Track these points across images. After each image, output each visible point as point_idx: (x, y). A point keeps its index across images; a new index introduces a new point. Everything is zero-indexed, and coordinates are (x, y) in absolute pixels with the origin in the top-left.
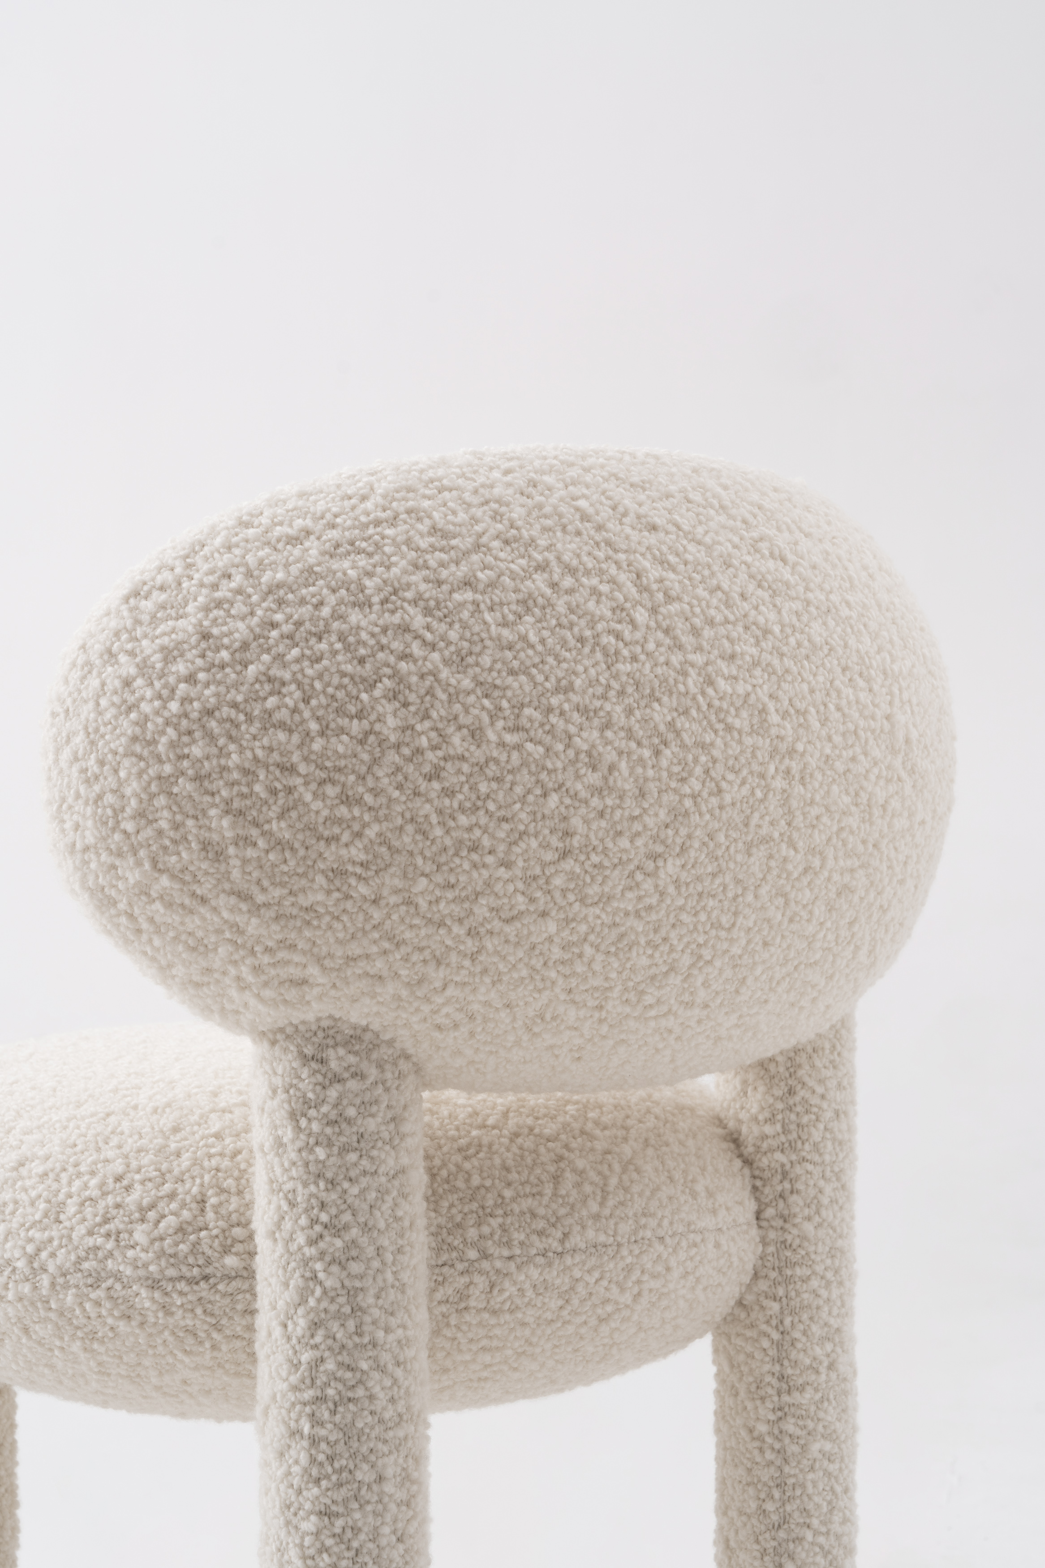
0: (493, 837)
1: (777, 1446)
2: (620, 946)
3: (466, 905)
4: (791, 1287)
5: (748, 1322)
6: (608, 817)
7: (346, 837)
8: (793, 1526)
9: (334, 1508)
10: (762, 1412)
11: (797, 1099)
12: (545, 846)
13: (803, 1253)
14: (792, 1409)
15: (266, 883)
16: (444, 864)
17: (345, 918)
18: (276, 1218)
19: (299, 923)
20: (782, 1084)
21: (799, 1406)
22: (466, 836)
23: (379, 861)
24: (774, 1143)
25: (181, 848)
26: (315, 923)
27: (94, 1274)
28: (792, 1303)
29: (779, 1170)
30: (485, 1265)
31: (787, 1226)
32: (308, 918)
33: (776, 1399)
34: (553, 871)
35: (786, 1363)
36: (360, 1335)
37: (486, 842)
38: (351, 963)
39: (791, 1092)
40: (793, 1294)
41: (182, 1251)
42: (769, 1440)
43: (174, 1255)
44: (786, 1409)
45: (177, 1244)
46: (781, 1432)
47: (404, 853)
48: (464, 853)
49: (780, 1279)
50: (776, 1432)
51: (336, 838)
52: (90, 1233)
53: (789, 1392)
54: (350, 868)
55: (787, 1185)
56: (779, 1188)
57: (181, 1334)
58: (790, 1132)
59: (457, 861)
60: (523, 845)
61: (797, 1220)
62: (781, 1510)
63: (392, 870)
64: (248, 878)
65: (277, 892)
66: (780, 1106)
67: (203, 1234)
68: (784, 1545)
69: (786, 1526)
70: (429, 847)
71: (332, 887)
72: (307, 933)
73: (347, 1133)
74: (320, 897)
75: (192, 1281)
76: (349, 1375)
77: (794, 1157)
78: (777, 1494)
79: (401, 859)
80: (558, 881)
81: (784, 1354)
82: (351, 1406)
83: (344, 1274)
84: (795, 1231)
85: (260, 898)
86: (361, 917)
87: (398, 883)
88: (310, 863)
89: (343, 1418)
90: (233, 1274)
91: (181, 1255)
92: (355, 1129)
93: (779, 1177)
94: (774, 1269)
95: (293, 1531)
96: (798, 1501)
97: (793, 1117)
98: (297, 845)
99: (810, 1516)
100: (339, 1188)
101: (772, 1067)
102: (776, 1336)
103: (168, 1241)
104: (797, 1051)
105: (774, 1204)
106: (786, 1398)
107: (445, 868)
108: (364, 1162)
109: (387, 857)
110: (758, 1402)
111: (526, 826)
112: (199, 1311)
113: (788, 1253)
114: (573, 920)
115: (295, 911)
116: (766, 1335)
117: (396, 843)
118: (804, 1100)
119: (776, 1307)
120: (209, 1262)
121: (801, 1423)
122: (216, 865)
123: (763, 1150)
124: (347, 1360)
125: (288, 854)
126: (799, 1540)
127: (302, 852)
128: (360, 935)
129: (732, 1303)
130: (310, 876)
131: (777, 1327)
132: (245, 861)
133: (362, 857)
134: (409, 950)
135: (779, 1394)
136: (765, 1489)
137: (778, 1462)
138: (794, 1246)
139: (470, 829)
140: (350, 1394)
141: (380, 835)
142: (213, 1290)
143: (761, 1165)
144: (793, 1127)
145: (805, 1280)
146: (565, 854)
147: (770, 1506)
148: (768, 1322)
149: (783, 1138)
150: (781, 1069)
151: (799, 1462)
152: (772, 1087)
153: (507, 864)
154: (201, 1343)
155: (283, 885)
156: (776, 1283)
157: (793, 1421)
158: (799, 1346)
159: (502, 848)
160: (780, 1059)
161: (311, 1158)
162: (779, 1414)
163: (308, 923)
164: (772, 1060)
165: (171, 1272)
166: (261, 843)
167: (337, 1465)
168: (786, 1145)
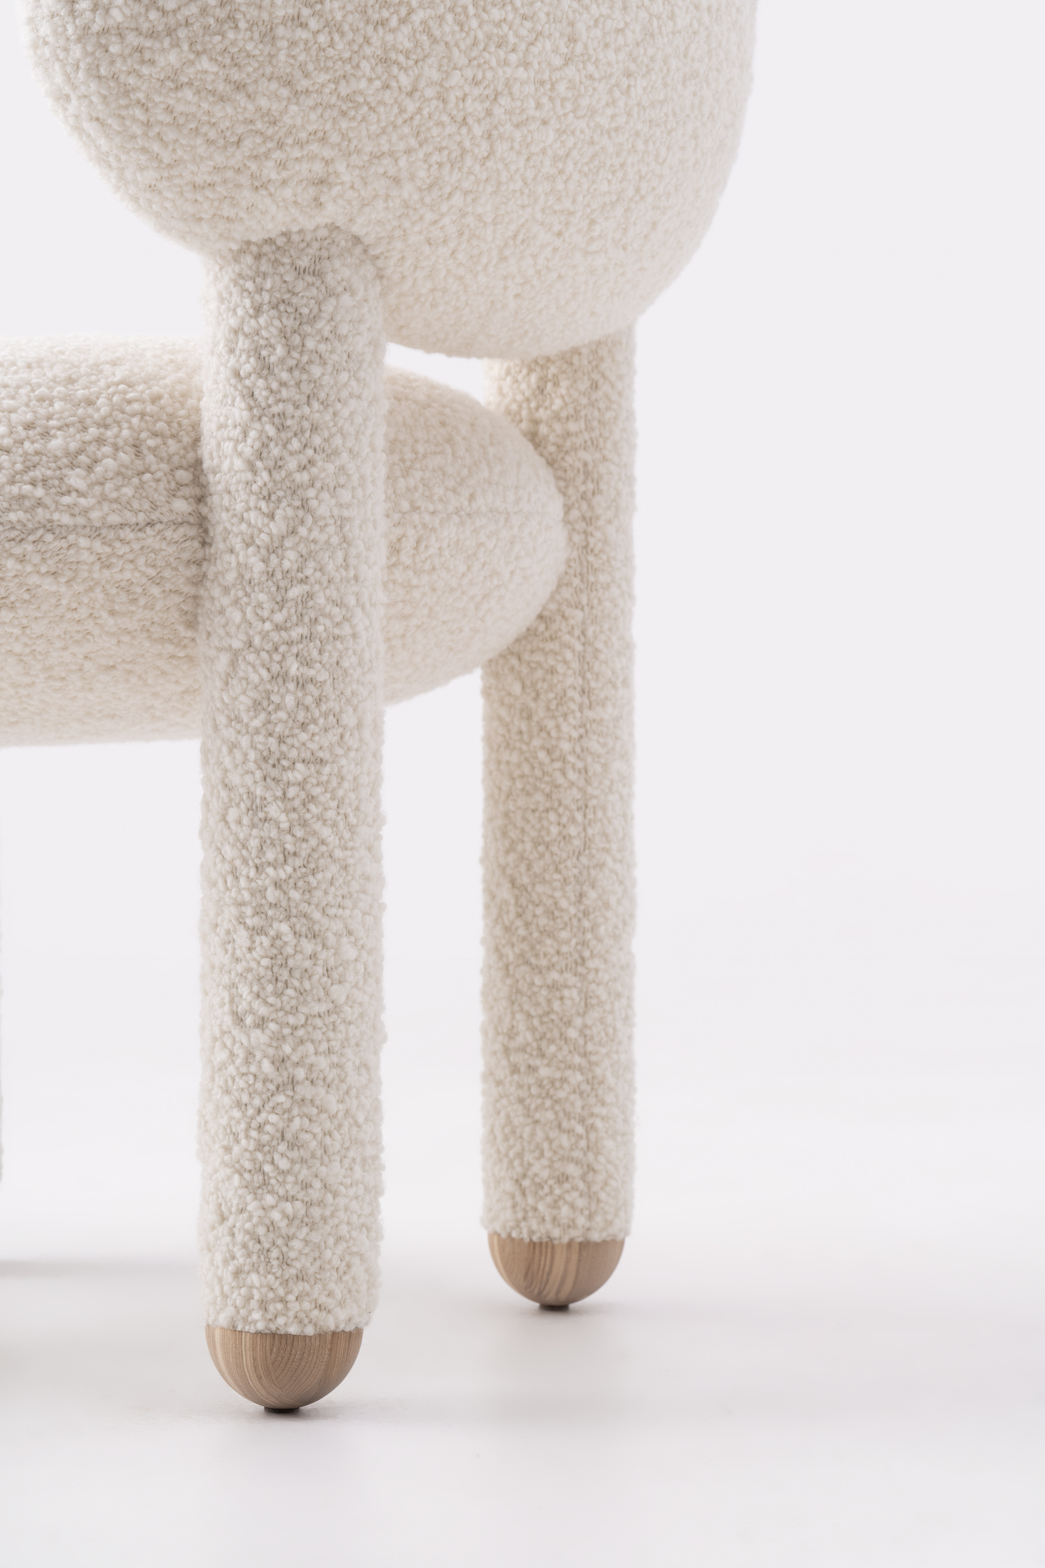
0: (517, 35)
1: (580, 765)
2: (591, 166)
3: (487, 104)
4: (594, 594)
5: (547, 634)
6: (601, 26)
7: (394, 22)
8: (594, 852)
9: (321, 754)
10: (565, 728)
11: (600, 393)
12: (555, 51)
13: (605, 557)
14: (594, 726)
15: (310, 67)
16: (475, 59)
17: (381, 109)
18: (257, 445)
19: (335, 113)
20: (586, 377)
21: (600, 722)
22: (495, 31)
23: (419, 50)
24: (578, 441)
25: (226, 27)
26: (352, 113)
27: (19, 527)
28: (595, 611)
29: (582, 470)
30: (416, 517)
31: (590, 529)
32: (344, 108)
33: (578, 714)
34: (558, 77)
35: (589, 675)
36: (347, 568)
37: (512, 39)
38: (376, 161)
39: (595, 386)
40: (596, 602)
41: (125, 495)
42: (572, 759)
43: (116, 501)
44: (588, 726)
45: (118, 488)
46: (582, 750)
47: (443, 44)
48: (492, 48)
49: (582, 586)
50: (578, 750)
51: (383, 23)
52: (12, 482)
53: (590, 707)
54: (393, 56)
55: (591, 486)
56: (582, 488)
57: (114, 591)
58: (592, 429)
59: (486, 55)
60: (539, 45)
61: (601, 523)
62: (583, 835)
63: (430, 61)
64: (292, 61)
65: (323, 77)
66: (584, 401)
67: (147, 476)
68: (585, 873)
69: (587, 852)
70: (464, 39)
71: (374, 76)
72: (344, 124)
73: (339, 352)
74: (363, 84)
75: (138, 528)
76: (336, 610)
77: (598, 456)
78: (579, 817)
79: (440, 49)
80: (562, 88)
81: (586, 667)
82: (338, 644)
83: (333, 501)
84: (598, 535)
85: (304, 83)
86: (396, 110)
87: (435, 75)
88: (356, 48)
89: (330, 656)
90: (180, 520)
91: (124, 499)
92: (345, 347)
93: (581, 477)
94: (575, 576)
95: (272, 784)
96: (599, 825)
97: (596, 413)
98: (346, 28)
99: (609, 841)
100: (331, 410)
101: (576, 360)
102: (579, 647)
103: (109, 486)
104: (599, 343)
105: (577, 505)
106: (591, 714)
107: (475, 63)
108: (353, 383)
109: (426, 46)
110: (561, 720)
111: (543, 26)
112: (141, 561)
113: (591, 558)
114: (564, 132)
115: (334, 100)
116: (569, 646)
117: (437, 33)
118: (607, 396)
119: (579, 615)
120: (154, 507)
121: (602, 740)
122: (261, 46)
123: (565, 449)
124: (335, 595)
125: (336, 37)
126: (601, 866)
127: (350, 36)
128: (390, 129)
129: (534, 616)
130: (354, 62)
131: (579, 638)
132: (293, 44)
133: (408, 45)
134: (430, 149)
135: (581, 709)
136: (567, 813)
137: (582, 783)
138: (596, 551)
139: (498, 25)
140: (337, 631)
141: (424, 22)
142: (159, 537)
143: (564, 464)
144: (595, 424)
145: (607, 587)
146: (568, 61)
147: (573, 831)
148: (570, 633)
149: (586, 436)
150: (585, 362)
151: (601, 783)
152: (575, 382)
153: (526, 65)
154: (134, 601)
155: (327, 70)
156: (578, 591)
157: (595, 737)
158: (602, 657)
159: (523, 47)
160: (585, 351)
161: (305, 377)
162: (582, 731)
163: (344, 114)
164: (576, 351)
165: (114, 519)
166: (313, 24)
167: (324, 708)
168: (589, 443)
